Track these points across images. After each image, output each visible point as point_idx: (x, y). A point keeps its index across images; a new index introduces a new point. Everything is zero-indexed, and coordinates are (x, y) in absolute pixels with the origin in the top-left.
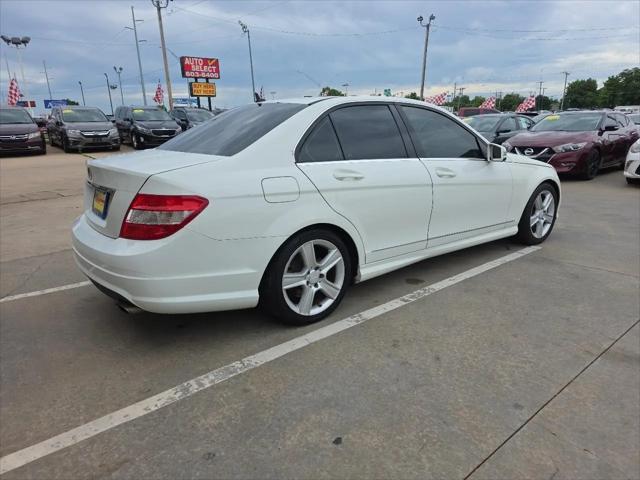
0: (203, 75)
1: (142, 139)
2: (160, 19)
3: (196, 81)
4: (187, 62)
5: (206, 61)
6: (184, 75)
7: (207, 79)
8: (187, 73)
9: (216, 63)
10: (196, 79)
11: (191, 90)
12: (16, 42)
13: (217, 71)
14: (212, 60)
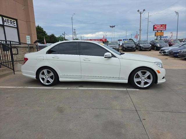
0: (160, 30)
1: (124, 49)
2: (141, 16)
3: (157, 32)
4: (155, 26)
5: (162, 25)
6: (154, 30)
7: (161, 31)
8: (155, 30)
9: (165, 26)
10: (157, 31)
11: (155, 34)
12: (112, 27)
13: (165, 28)
14: (163, 25)
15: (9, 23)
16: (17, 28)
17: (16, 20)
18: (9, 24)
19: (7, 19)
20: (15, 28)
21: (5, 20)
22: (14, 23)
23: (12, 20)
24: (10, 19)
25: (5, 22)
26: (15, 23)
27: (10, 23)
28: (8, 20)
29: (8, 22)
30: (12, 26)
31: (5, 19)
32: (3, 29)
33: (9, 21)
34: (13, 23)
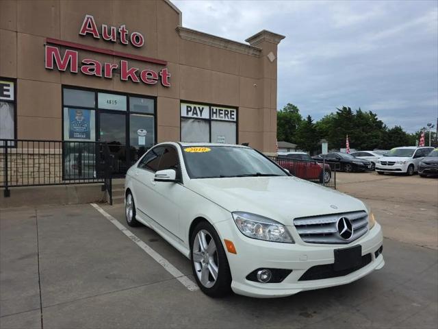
15: (221, 115)
16: (237, 122)
17: (237, 108)
18: (222, 117)
19: (218, 108)
20: (232, 124)
21: (215, 111)
22: (231, 115)
23: (229, 110)
24: (224, 109)
25: (215, 115)
26: (235, 113)
27: (223, 115)
28: (220, 110)
29: (220, 113)
30: (227, 119)
31: (215, 108)
32: (208, 126)
33: (223, 112)
34: (229, 115)
